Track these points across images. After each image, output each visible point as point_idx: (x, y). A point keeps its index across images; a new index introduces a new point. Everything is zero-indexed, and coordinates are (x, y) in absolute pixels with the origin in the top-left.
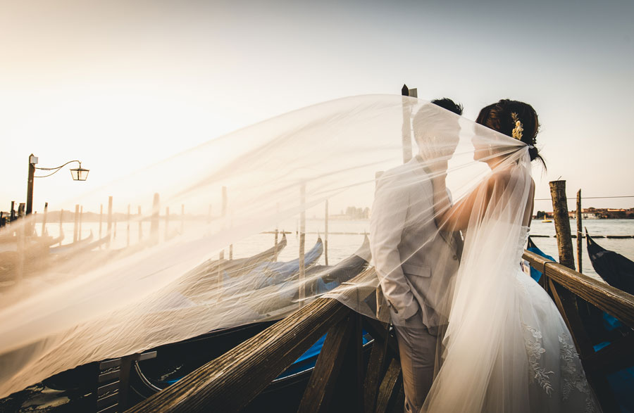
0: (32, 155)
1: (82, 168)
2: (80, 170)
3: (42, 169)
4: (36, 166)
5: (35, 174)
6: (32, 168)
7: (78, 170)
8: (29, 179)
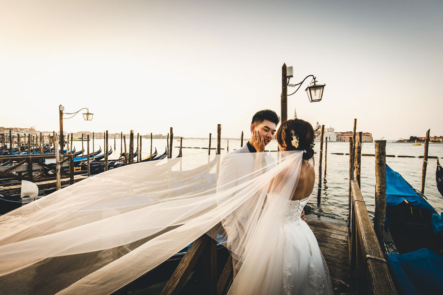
0: (61, 105)
1: (89, 112)
2: (88, 114)
3: (67, 114)
4: (63, 112)
5: (63, 117)
6: (61, 113)
7: (87, 114)
8: (60, 120)
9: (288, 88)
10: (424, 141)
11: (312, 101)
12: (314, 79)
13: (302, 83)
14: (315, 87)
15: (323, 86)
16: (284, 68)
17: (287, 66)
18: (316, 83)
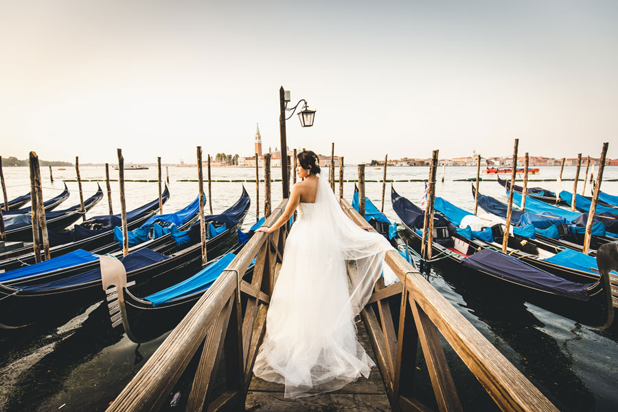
9: (286, 111)
10: (383, 165)
11: (305, 126)
12: (306, 103)
13: (295, 108)
14: (306, 112)
15: (314, 112)
16: (282, 91)
17: (285, 90)
18: (308, 108)
